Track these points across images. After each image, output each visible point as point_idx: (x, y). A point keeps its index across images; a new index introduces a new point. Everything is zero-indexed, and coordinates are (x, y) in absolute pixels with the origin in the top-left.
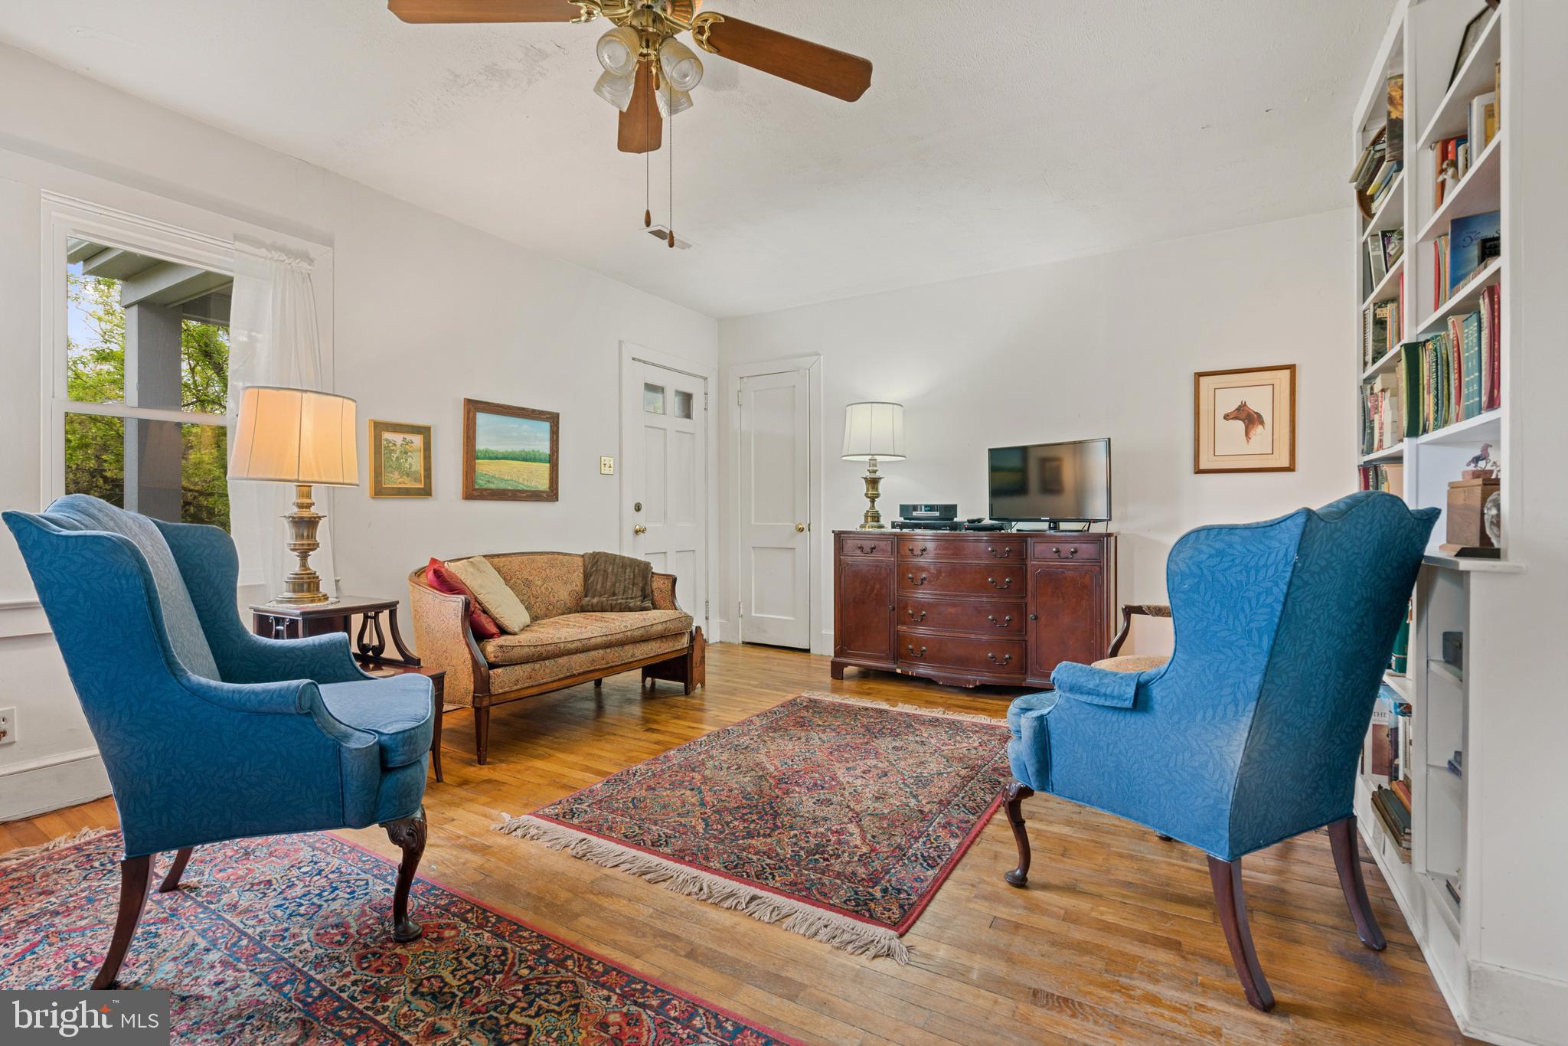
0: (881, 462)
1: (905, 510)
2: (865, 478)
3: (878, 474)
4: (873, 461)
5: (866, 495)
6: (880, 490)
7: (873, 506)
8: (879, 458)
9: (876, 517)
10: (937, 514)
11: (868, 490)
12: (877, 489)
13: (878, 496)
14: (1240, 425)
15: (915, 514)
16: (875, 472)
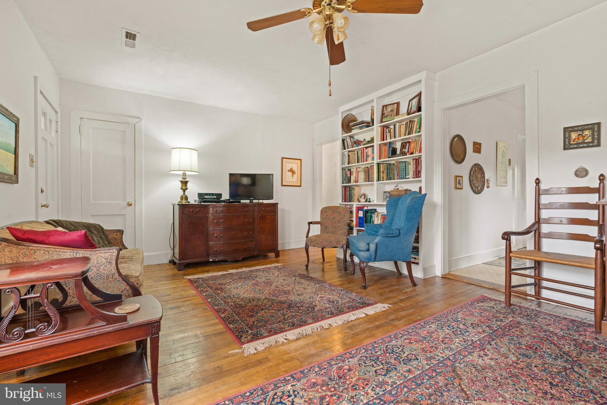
0: (188, 175)
1: (200, 195)
2: (181, 181)
3: (187, 180)
4: (184, 175)
5: (182, 189)
6: (188, 187)
7: (185, 193)
8: (188, 173)
9: (186, 198)
10: (215, 197)
11: (182, 186)
12: (187, 186)
13: (187, 189)
14: (291, 173)
15: (206, 197)
16: (185, 178)
